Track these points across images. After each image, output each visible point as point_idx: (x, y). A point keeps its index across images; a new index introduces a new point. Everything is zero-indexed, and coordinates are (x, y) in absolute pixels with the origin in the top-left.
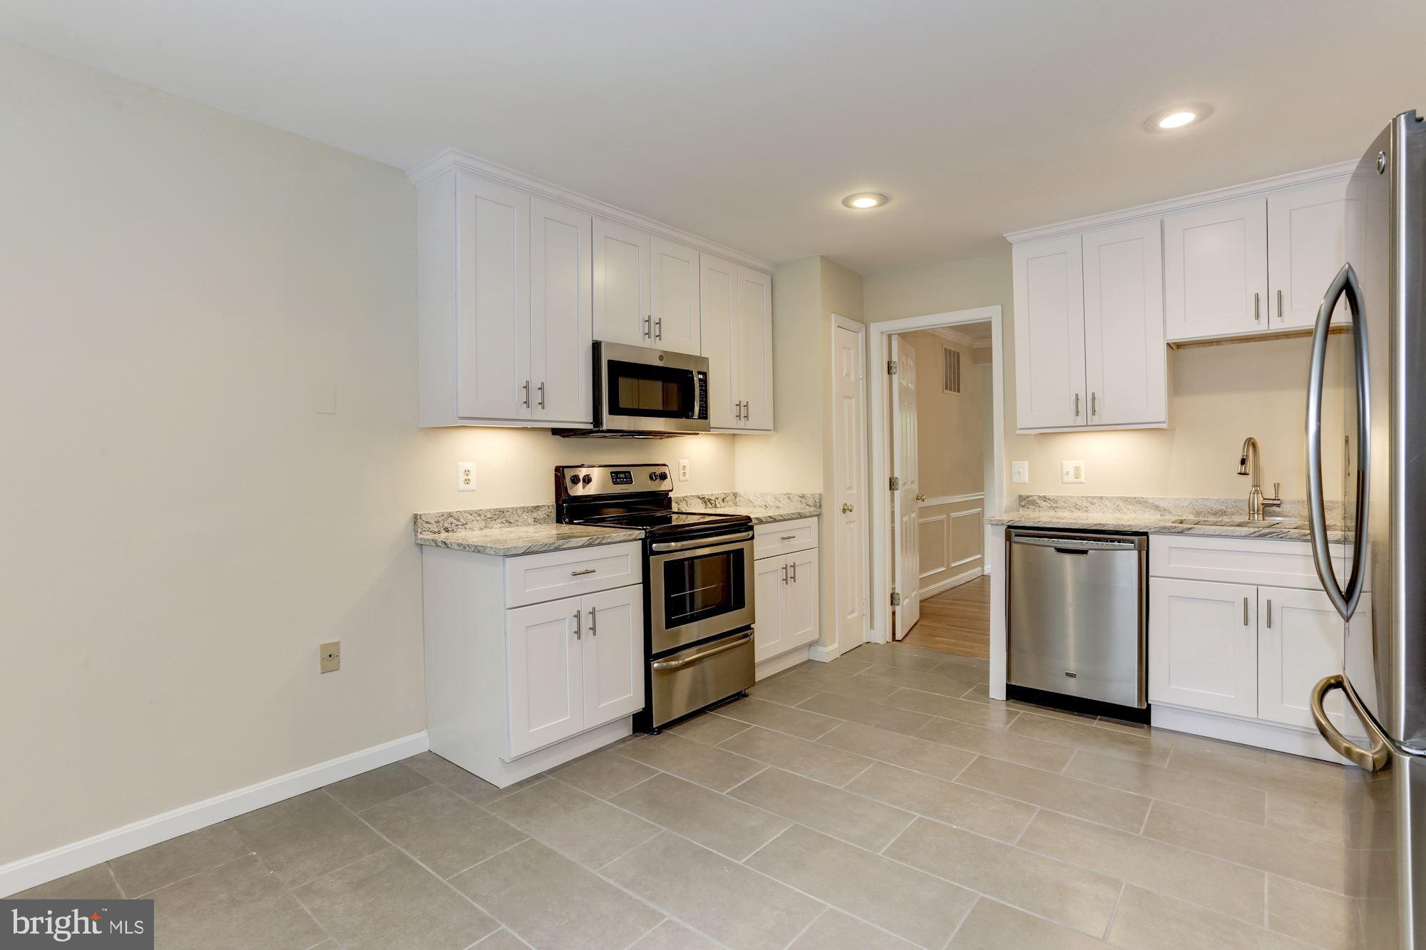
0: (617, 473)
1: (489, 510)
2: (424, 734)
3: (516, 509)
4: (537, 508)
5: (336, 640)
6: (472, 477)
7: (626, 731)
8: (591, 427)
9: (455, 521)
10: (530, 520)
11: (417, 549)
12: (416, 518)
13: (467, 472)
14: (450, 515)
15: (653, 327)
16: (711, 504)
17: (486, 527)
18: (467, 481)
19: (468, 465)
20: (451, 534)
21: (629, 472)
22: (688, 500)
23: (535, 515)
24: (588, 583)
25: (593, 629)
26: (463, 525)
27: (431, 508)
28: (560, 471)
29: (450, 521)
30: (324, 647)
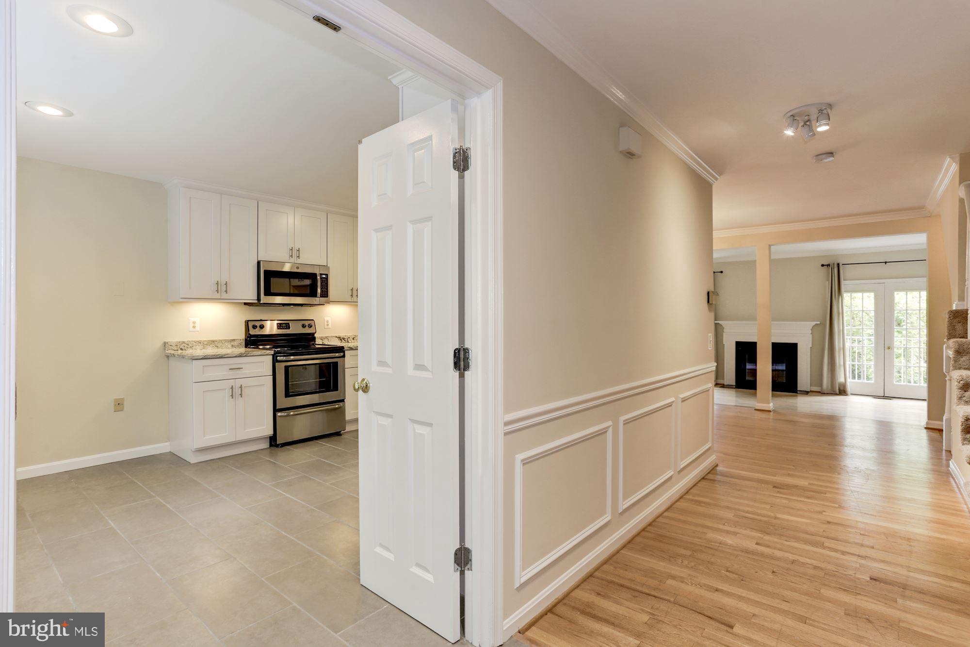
0: (280, 324)
1: (206, 341)
2: (168, 444)
3: (221, 341)
4: (234, 340)
5: (122, 397)
6: (197, 325)
7: (265, 445)
8: (256, 301)
9: (186, 345)
10: (230, 346)
11: (166, 358)
12: (165, 343)
13: (194, 323)
14: (184, 342)
15: (295, 252)
16: (345, 340)
17: (204, 348)
18: (194, 327)
19: (194, 319)
20: (184, 351)
21: (289, 324)
22: (329, 338)
23: (232, 343)
24: (239, 374)
25: (241, 395)
26: (191, 347)
27: (174, 338)
28: (247, 322)
29: (183, 346)
30: (116, 400)
